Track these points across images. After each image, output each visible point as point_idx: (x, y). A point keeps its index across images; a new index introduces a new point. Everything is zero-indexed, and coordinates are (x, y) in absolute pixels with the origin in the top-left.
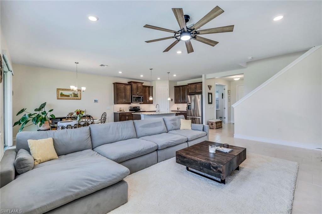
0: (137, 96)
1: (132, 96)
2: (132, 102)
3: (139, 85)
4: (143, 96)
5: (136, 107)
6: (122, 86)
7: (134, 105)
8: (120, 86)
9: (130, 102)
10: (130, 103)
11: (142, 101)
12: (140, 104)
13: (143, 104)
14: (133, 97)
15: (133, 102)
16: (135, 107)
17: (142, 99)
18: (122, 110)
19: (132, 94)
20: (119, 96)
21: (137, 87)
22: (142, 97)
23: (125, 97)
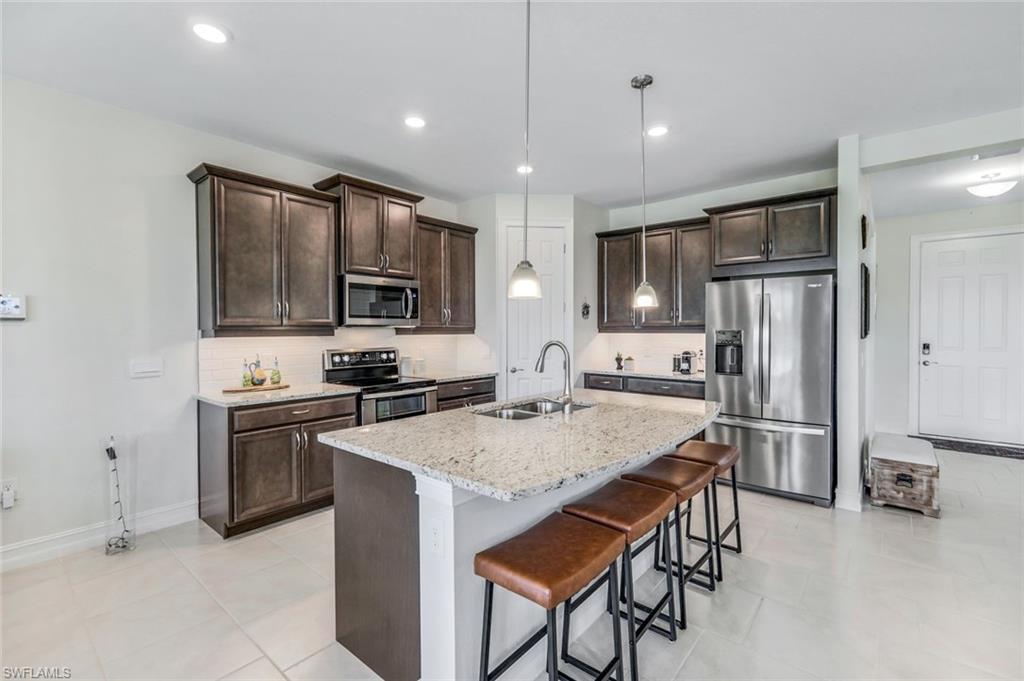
0: (380, 281)
1: (340, 281)
2: (341, 322)
3: (397, 213)
4: (417, 284)
5: (372, 353)
6: (267, 201)
7: (356, 339)
8: (242, 195)
9: (331, 319)
10: (326, 330)
11: (414, 316)
12: (399, 331)
13: (417, 331)
14: (352, 286)
15: (348, 321)
16: (364, 354)
17: (415, 301)
18: (268, 375)
19: (346, 265)
20: (232, 273)
21: (382, 224)
22: (414, 291)
23: (291, 281)
